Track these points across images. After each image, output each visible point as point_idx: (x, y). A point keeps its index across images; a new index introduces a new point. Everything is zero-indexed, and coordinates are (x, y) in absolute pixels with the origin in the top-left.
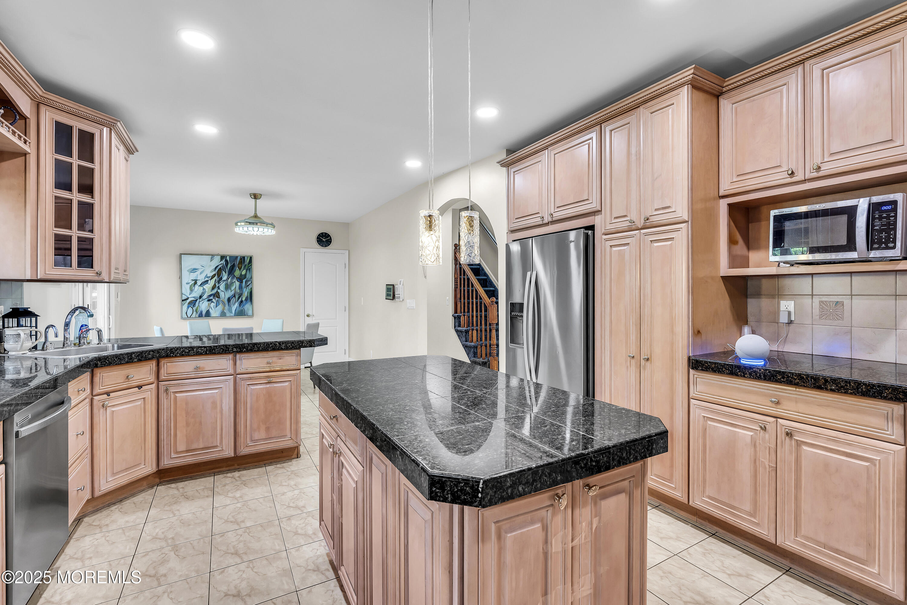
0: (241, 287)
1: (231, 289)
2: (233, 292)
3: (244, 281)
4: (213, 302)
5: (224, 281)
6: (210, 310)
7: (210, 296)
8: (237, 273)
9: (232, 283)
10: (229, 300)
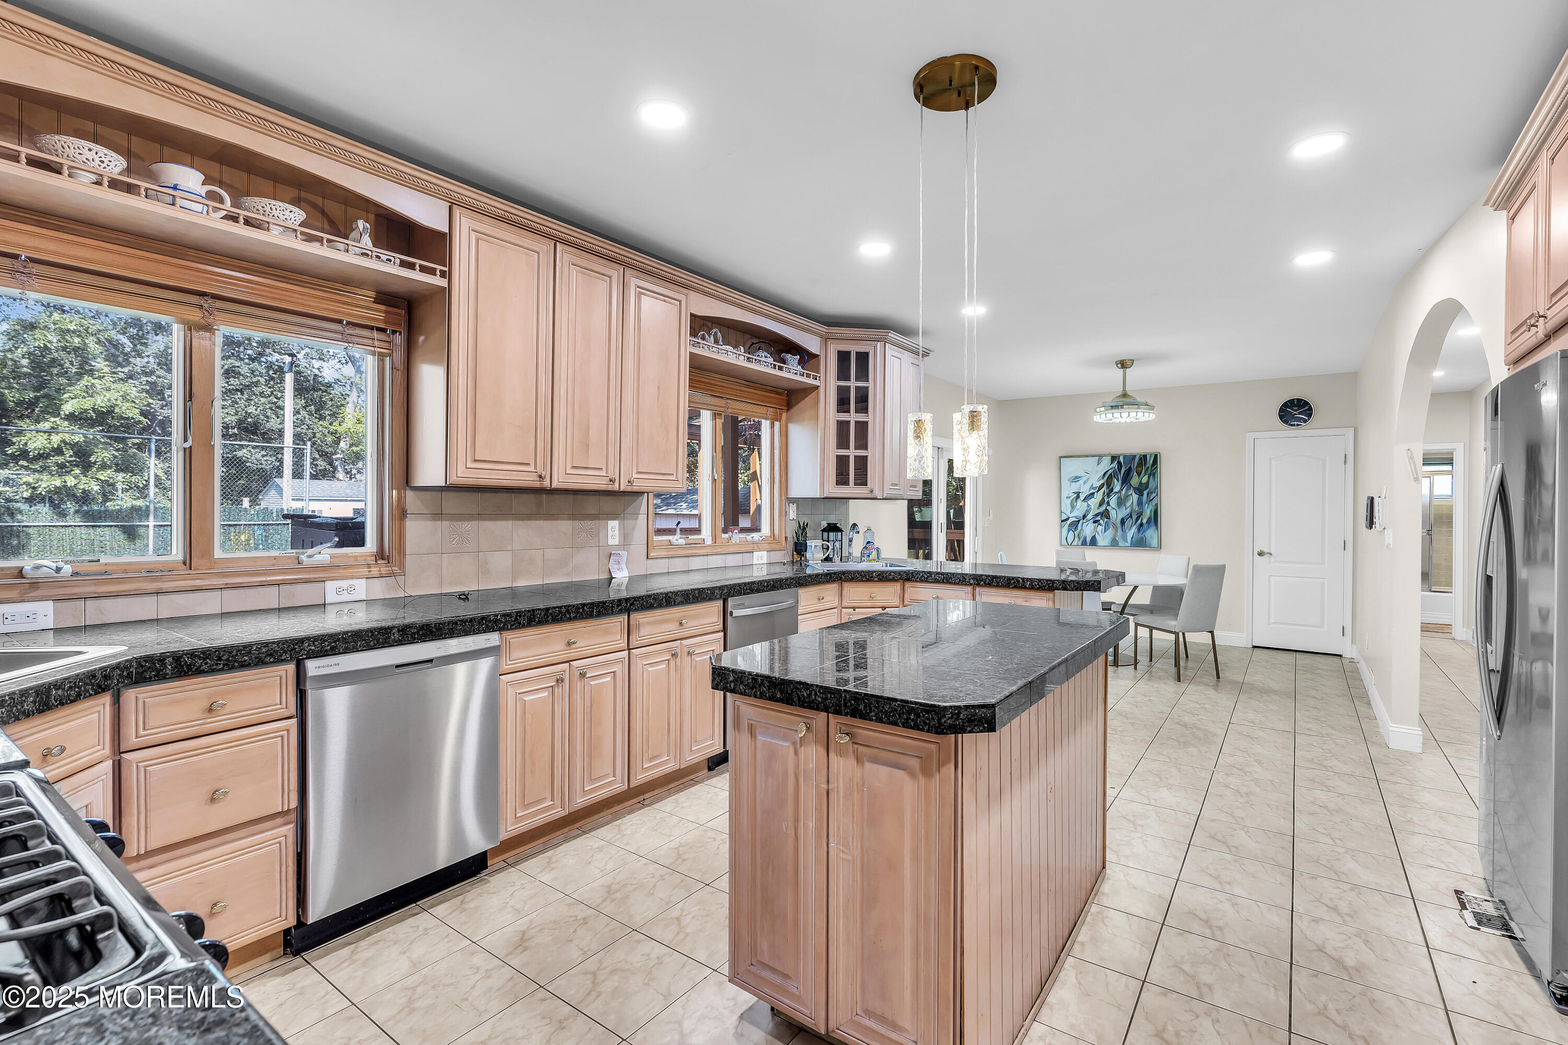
0: (1140, 503)
1: (1125, 506)
2: (1128, 510)
3: (1145, 493)
4: (1100, 524)
5: (1116, 493)
6: (1097, 535)
7: (1097, 515)
8: (1135, 481)
9: (1127, 497)
10: (1123, 522)
